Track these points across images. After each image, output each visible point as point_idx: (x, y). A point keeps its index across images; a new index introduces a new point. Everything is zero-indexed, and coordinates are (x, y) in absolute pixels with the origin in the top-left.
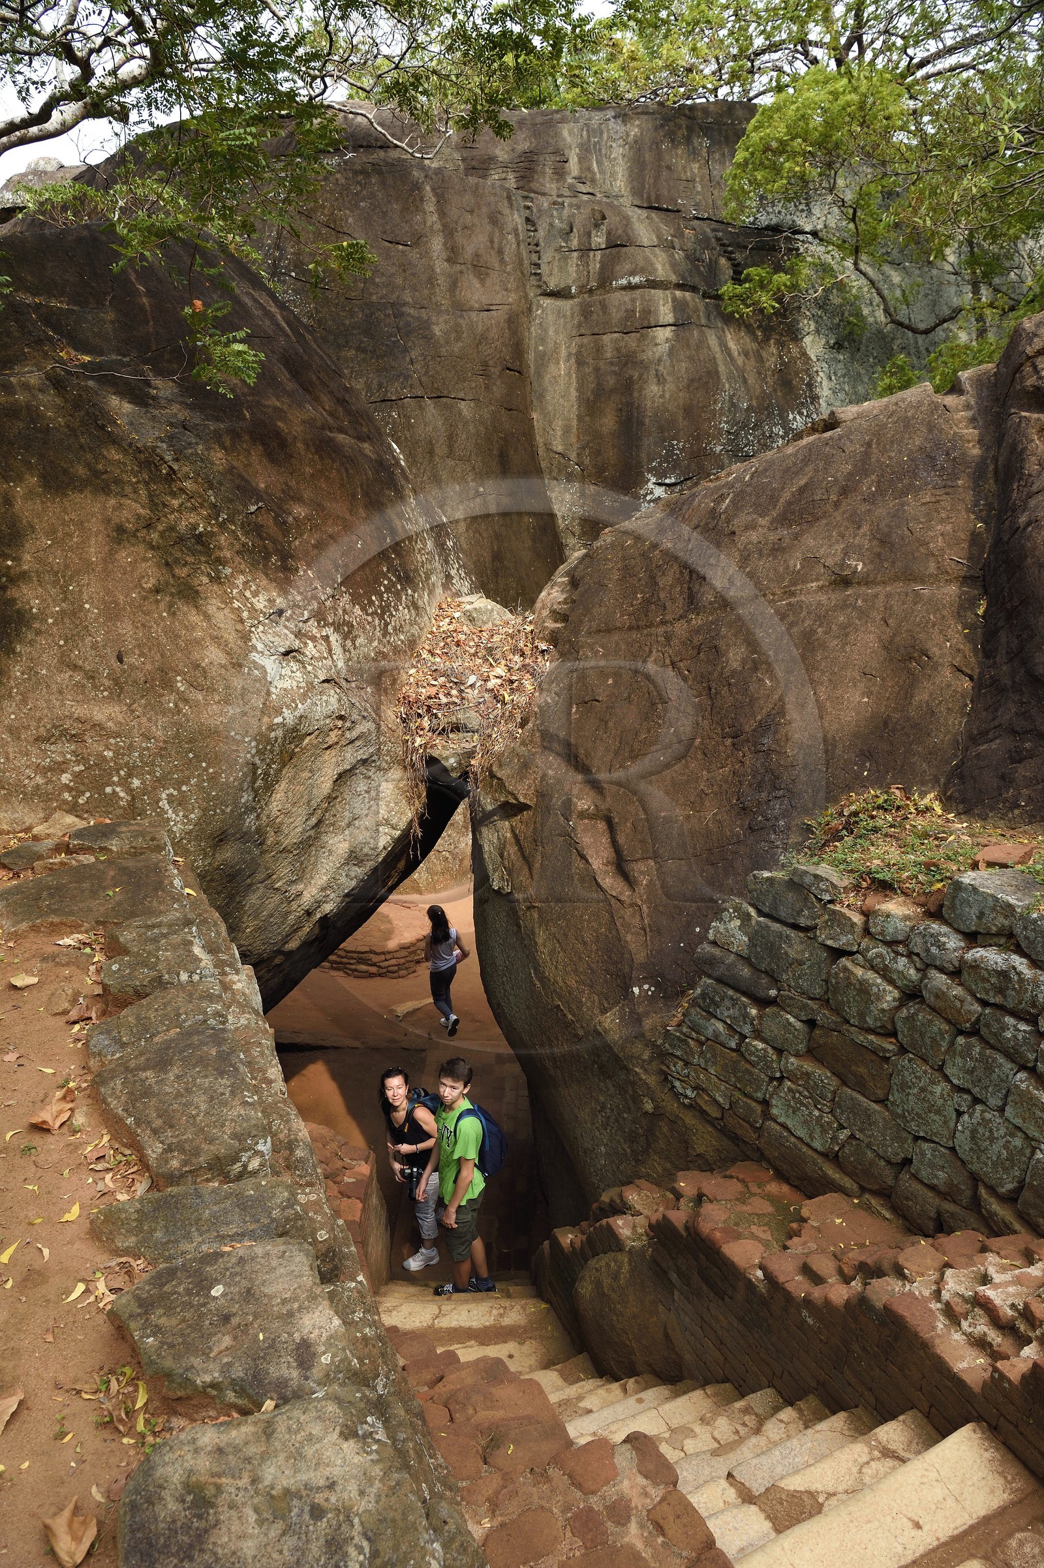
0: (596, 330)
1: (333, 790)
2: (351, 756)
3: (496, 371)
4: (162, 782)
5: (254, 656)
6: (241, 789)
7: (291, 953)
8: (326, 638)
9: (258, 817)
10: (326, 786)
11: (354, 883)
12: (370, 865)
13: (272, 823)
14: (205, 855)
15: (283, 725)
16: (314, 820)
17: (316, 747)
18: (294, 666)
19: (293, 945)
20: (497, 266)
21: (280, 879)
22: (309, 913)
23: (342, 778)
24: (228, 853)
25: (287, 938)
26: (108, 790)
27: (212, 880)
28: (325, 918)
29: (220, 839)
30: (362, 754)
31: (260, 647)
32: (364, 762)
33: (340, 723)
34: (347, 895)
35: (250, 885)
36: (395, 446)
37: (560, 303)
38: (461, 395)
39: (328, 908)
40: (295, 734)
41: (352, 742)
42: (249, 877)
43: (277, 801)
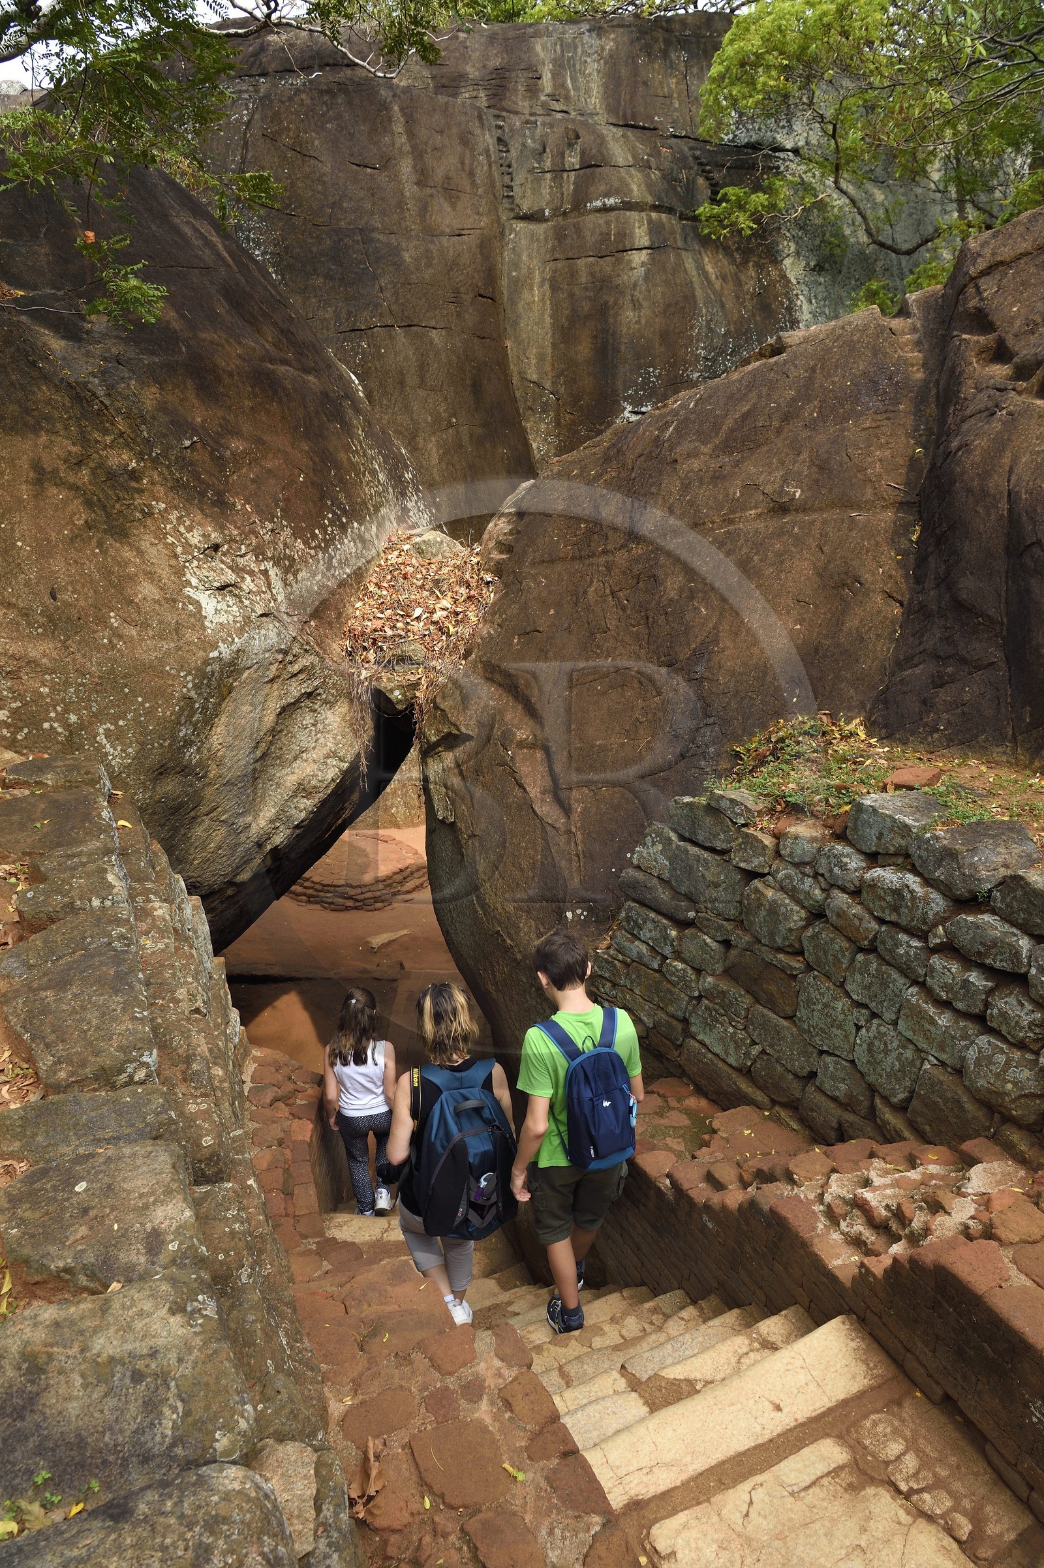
0: (570, 255)
1: (277, 723)
2: (295, 689)
3: (467, 298)
4: (99, 717)
5: (189, 591)
6: (179, 723)
7: (243, 883)
8: (265, 573)
9: (199, 750)
10: (270, 719)
11: (303, 815)
12: (321, 796)
13: (213, 756)
14: (145, 788)
15: (219, 659)
16: (259, 753)
17: (256, 680)
18: (231, 600)
19: (245, 876)
20: (468, 190)
21: (225, 812)
22: (259, 845)
23: (287, 711)
24: (170, 786)
25: (238, 870)
26: (46, 725)
27: (154, 813)
28: (275, 850)
29: (161, 772)
30: (306, 688)
31: (194, 582)
32: (309, 695)
33: (280, 657)
34: (297, 827)
35: (195, 818)
36: (353, 377)
37: (533, 227)
38: (433, 323)
39: (279, 839)
40: (232, 668)
41: (295, 675)
42: (193, 809)
43: (218, 736)
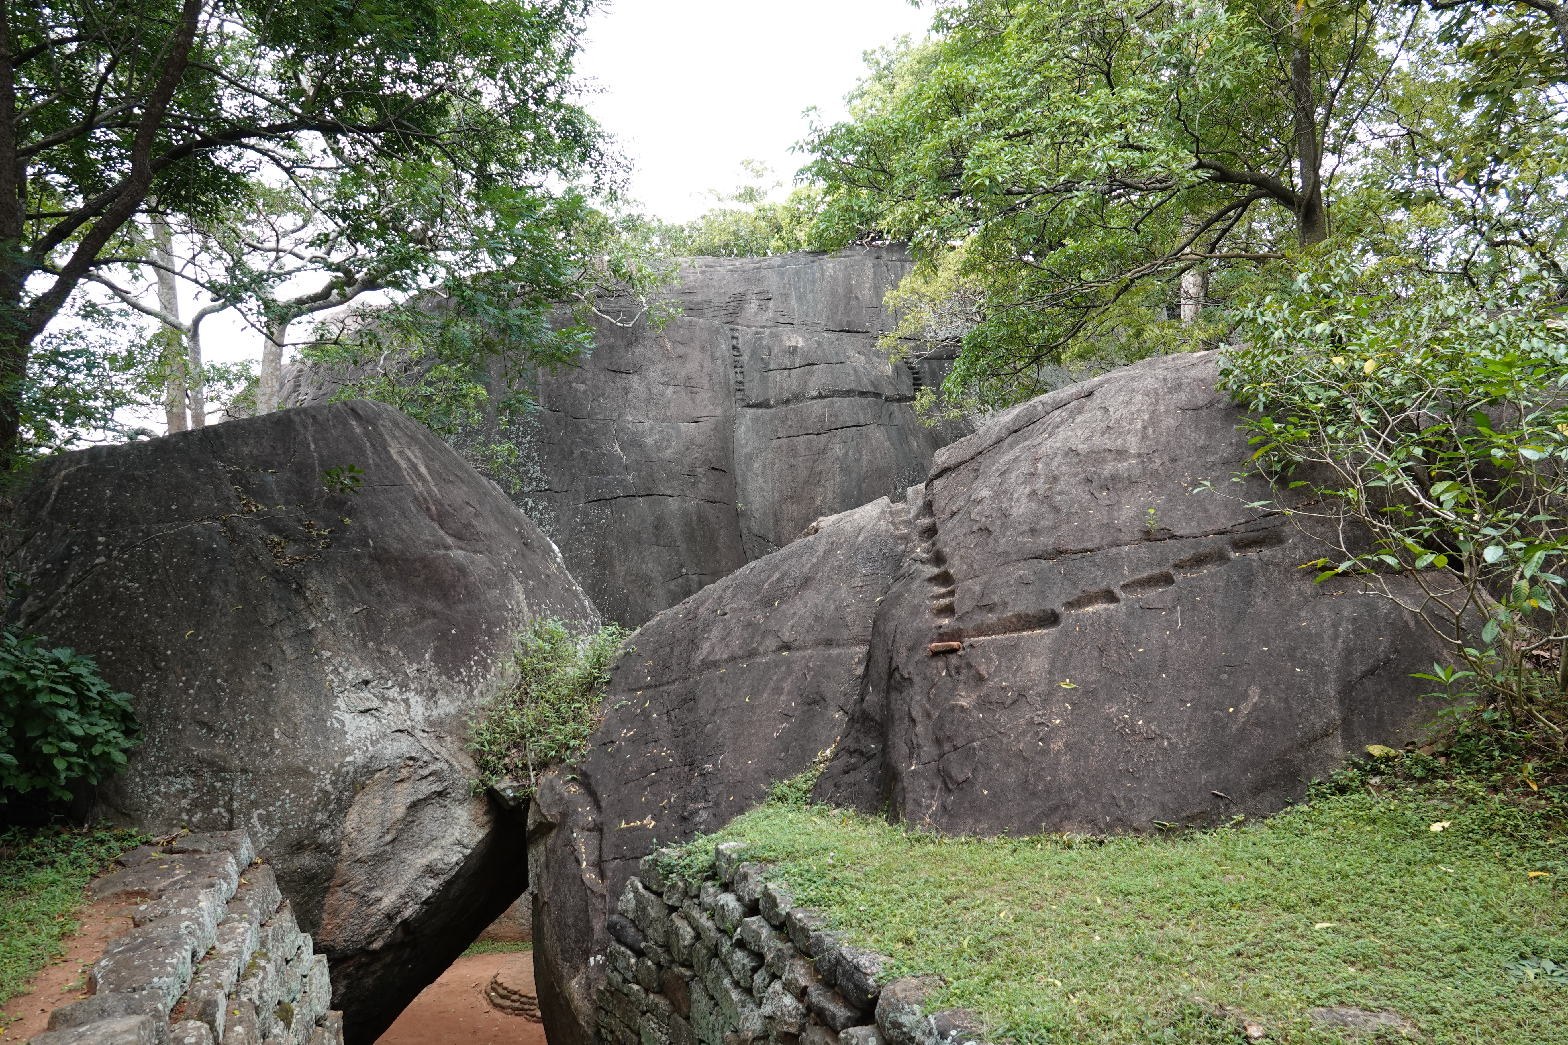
0: (792, 433)
1: (408, 815)
2: (426, 788)
3: (700, 471)
4: (255, 804)
5: (336, 713)
6: (316, 810)
7: (375, 952)
8: (406, 701)
9: (333, 832)
10: (400, 811)
11: (430, 892)
12: (447, 877)
13: (344, 836)
14: (285, 860)
15: (354, 763)
16: (388, 838)
17: (388, 780)
18: (370, 720)
19: (377, 945)
20: (707, 386)
21: (357, 885)
22: (390, 917)
23: (415, 806)
24: (306, 860)
25: (370, 939)
27: (291, 881)
28: (405, 922)
29: (298, 848)
30: (436, 787)
31: (343, 706)
32: (440, 794)
33: (411, 763)
34: (424, 903)
35: (328, 888)
37: (760, 411)
38: (669, 492)
39: (407, 913)
40: (368, 770)
41: (426, 777)
42: (326, 880)
43: (351, 821)
